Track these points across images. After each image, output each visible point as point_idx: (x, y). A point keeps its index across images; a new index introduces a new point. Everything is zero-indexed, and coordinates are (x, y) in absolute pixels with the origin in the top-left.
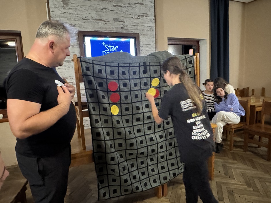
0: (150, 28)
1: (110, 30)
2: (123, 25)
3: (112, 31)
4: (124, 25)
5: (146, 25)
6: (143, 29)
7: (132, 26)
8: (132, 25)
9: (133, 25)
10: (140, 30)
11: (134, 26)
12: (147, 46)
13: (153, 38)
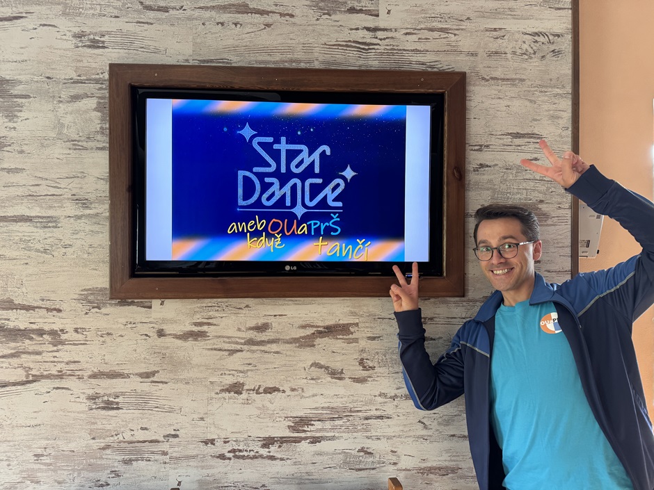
0: (541, 39)
1: (292, 61)
2: (368, 29)
3: (300, 61)
4: (375, 30)
5: (510, 25)
6: (494, 46)
7: (426, 34)
8: (423, 26)
9: (431, 30)
10: (474, 54)
11: (436, 34)
12: (518, 141)
13: (556, 95)
